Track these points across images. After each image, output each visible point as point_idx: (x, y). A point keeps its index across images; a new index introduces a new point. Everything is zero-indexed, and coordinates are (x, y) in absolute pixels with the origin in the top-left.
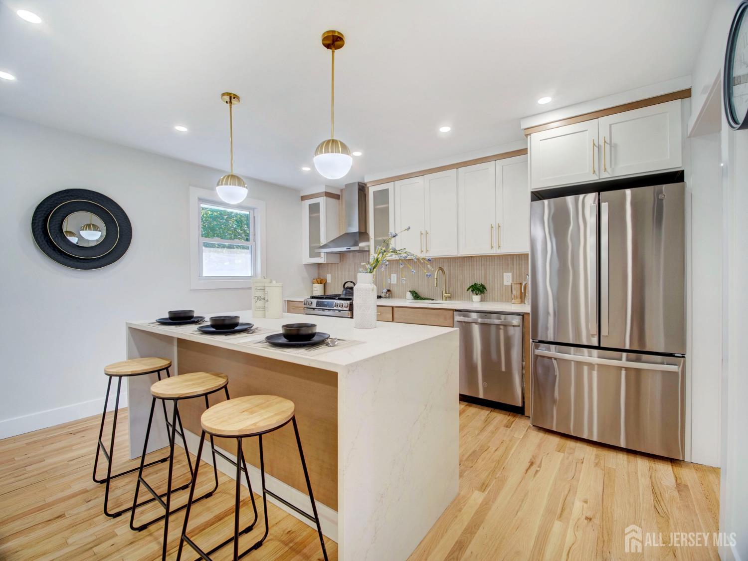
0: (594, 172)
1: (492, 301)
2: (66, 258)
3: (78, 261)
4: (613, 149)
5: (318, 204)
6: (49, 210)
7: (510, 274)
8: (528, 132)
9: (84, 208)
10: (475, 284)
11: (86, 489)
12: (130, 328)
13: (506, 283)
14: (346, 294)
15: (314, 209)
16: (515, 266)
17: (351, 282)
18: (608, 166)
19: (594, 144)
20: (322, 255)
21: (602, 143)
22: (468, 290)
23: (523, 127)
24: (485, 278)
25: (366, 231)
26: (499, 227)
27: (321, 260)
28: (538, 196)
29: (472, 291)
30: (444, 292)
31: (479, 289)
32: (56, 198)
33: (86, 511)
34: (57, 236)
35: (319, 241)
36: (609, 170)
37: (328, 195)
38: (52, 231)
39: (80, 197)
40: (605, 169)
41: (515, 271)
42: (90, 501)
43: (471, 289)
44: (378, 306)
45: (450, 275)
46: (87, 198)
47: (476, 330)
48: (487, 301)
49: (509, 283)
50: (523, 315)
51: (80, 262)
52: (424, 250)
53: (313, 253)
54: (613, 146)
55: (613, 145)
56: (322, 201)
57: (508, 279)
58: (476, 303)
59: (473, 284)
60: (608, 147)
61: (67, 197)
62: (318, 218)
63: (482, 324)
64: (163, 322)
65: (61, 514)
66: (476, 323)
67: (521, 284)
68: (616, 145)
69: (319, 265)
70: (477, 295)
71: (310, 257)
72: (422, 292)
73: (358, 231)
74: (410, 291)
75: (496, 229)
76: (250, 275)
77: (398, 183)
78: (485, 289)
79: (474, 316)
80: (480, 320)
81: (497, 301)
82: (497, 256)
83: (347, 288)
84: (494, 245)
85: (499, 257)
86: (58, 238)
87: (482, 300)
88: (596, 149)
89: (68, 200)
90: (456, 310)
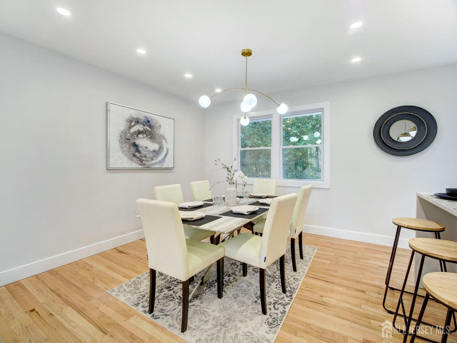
2: (391, 150)
3: (398, 152)
6: (383, 123)
9: (402, 118)
11: (381, 286)
12: (418, 197)
32: (386, 116)
33: (376, 297)
34: (386, 138)
38: (384, 135)
39: (400, 111)
42: (380, 294)
46: (405, 111)
51: (400, 152)
61: (392, 114)
65: (364, 291)
86: (387, 139)
89: (393, 115)
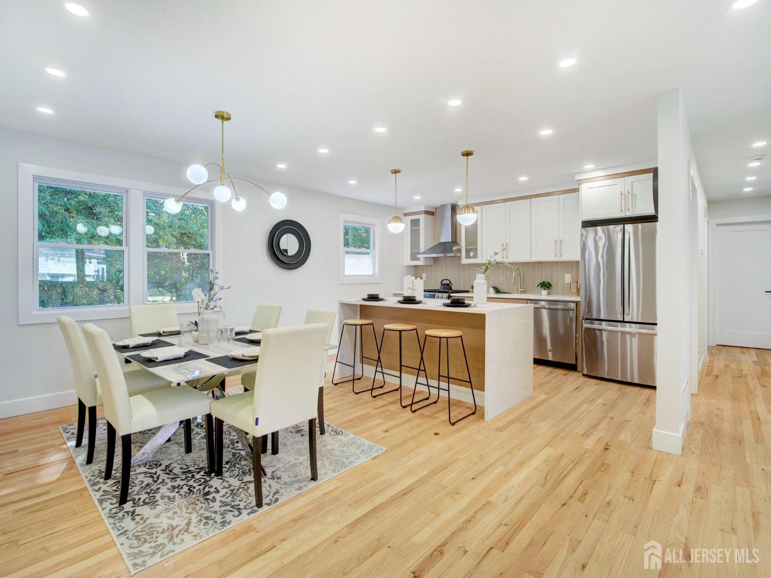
0: (622, 211)
1: (557, 294)
2: (281, 263)
3: (286, 265)
4: (634, 197)
5: (419, 220)
6: (275, 234)
7: (570, 275)
8: (580, 182)
10: (544, 282)
12: (341, 304)
13: (566, 281)
14: (443, 289)
15: (415, 223)
16: (573, 270)
17: (447, 280)
18: (630, 208)
19: (622, 194)
20: (422, 259)
21: (627, 193)
22: (538, 286)
23: (576, 179)
24: (551, 278)
25: (456, 240)
26: (561, 241)
27: (420, 263)
28: (587, 224)
29: (541, 287)
30: (519, 287)
31: (546, 286)
32: (277, 226)
35: (419, 248)
36: (631, 210)
37: (427, 213)
38: (276, 246)
39: (288, 225)
40: (628, 210)
41: (573, 273)
43: (540, 286)
44: (488, 298)
45: (524, 275)
46: (291, 225)
47: (545, 314)
48: (552, 294)
49: (569, 282)
50: (577, 303)
52: (505, 256)
53: (414, 257)
54: (634, 196)
55: (633, 194)
56: (422, 217)
57: (568, 278)
58: (544, 294)
59: (542, 282)
60: (630, 195)
62: (419, 230)
63: (549, 309)
64: (365, 300)
66: (545, 308)
67: (577, 282)
68: (635, 195)
69: (416, 266)
70: (544, 290)
71: (412, 260)
72: (501, 287)
73: (450, 240)
74: (493, 287)
75: (559, 243)
76: (370, 274)
77: (485, 207)
78: (551, 285)
79: (543, 303)
80: (547, 306)
81: (560, 295)
82: (560, 262)
83: (444, 284)
84: (557, 254)
85: (563, 263)
86: (278, 251)
87: (549, 294)
88: (623, 197)
89: (282, 227)
90: (530, 300)
